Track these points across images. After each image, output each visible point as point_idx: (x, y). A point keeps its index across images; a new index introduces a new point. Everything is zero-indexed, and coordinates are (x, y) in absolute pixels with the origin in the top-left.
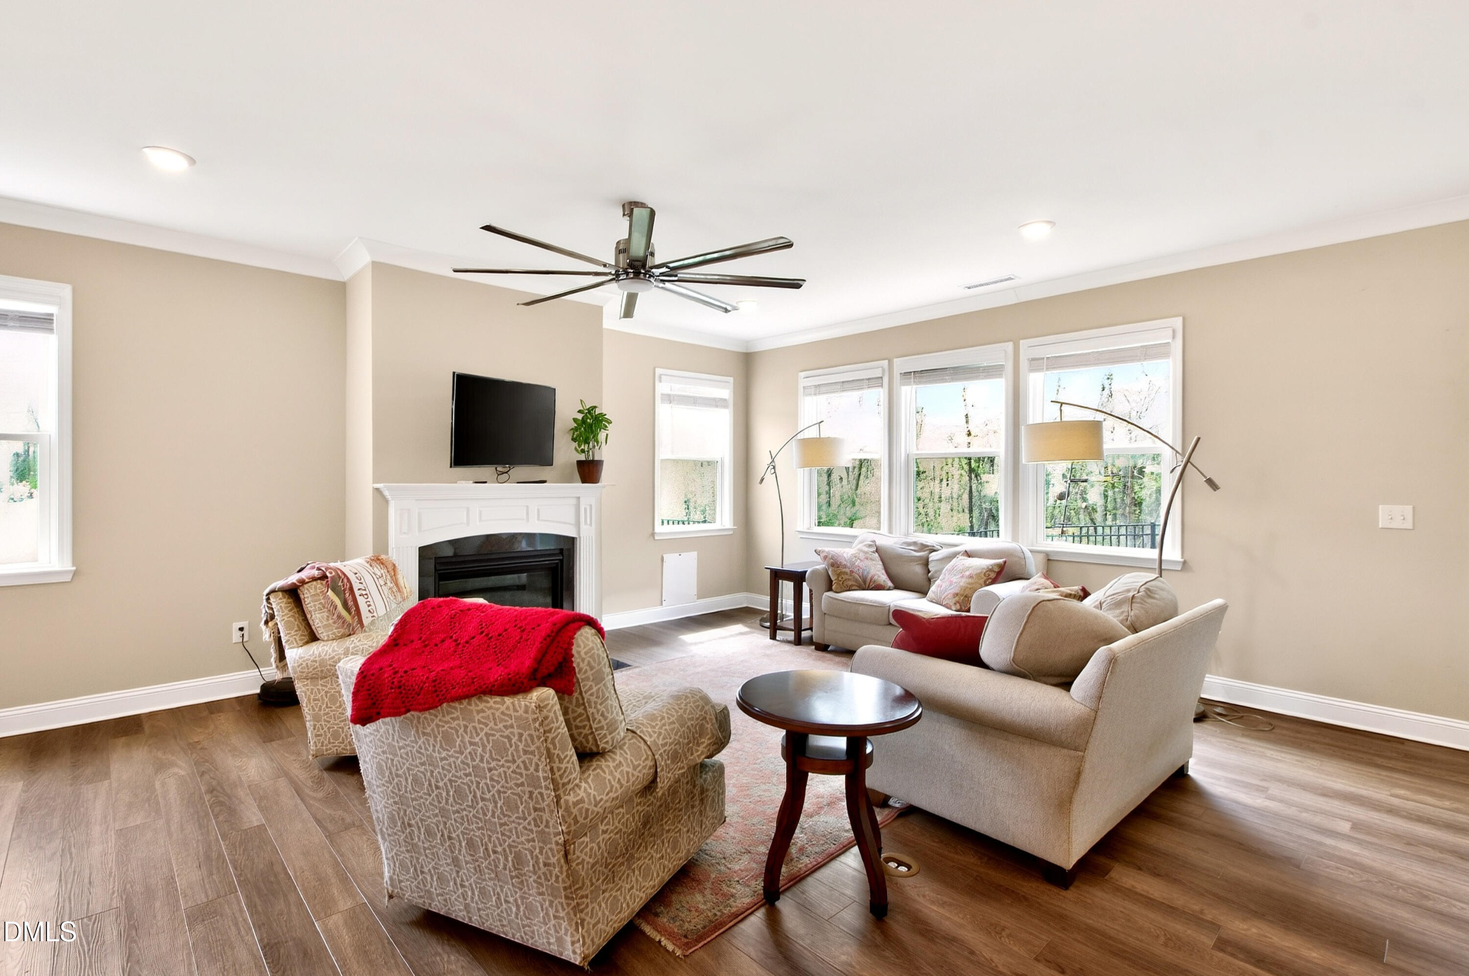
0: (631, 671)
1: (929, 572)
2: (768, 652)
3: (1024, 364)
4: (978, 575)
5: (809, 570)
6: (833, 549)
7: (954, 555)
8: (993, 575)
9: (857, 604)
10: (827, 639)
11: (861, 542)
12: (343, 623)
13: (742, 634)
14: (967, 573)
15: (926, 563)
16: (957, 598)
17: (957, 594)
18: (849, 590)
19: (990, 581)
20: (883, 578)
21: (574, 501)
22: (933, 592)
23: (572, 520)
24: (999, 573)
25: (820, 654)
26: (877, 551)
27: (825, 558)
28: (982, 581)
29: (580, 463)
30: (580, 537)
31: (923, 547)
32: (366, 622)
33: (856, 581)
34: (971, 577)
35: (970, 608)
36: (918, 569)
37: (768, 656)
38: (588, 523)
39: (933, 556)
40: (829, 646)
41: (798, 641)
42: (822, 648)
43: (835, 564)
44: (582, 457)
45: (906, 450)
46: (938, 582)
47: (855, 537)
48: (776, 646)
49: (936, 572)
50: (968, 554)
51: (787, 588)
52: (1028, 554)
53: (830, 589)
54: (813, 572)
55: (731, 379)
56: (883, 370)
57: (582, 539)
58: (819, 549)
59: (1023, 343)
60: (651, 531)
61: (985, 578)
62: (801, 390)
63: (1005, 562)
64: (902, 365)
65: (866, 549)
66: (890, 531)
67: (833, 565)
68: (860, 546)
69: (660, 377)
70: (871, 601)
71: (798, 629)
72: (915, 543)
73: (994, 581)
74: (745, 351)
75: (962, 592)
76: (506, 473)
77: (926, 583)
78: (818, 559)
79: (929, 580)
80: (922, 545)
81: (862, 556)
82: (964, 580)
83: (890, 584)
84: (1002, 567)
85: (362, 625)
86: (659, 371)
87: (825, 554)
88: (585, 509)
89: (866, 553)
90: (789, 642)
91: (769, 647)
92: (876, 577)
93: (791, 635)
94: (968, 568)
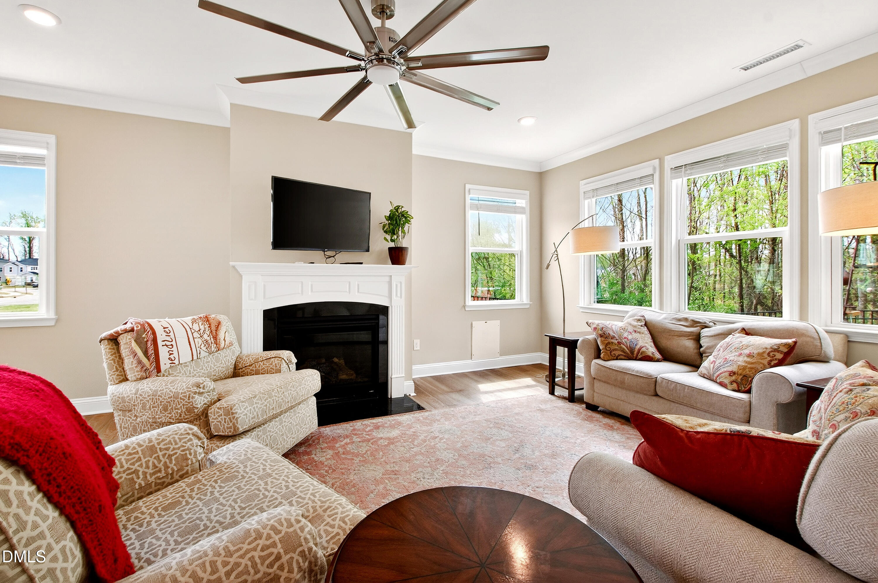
0: (422, 414)
1: (701, 346)
2: (543, 407)
3: (813, 138)
4: (760, 355)
5: (581, 339)
6: (603, 322)
7: (729, 333)
8: (780, 356)
9: (623, 372)
10: (597, 400)
11: (631, 317)
12: (142, 367)
13: (528, 387)
14: (747, 351)
15: (697, 338)
16: (734, 378)
17: (734, 373)
18: (617, 359)
19: (776, 362)
20: (651, 349)
21: (387, 279)
22: (705, 368)
23: (386, 293)
24: (787, 354)
25: (590, 413)
26: (646, 325)
27: (595, 329)
28: (765, 362)
29: (390, 249)
30: (392, 306)
31: (695, 323)
32: (163, 367)
33: (623, 351)
34: (749, 355)
35: (750, 388)
36: (689, 344)
37: (541, 410)
38: (399, 295)
39: (705, 332)
40: (598, 407)
41: (572, 399)
42: (592, 407)
43: (604, 335)
44: (392, 245)
45: (677, 237)
46: (711, 358)
47: (627, 312)
48: (552, 401)
49: (708, 348)
50: (746, 332)
51: (562, 352)
52: (823, 335)
53: (598, 357)
54: (583, 341)
55: (527, 193)
56: (654, 169)
57: (393, 307)
58: (590, 321)
59: (812, 118)
60: (463, 304)
61: (769, 359)
62: (582, 195)
63: (795, 343)
64: (671, 161)
65: (635, 323)
66: (661, 308)
67: (601, 336)
68: (630, 320)
69: (469, 191)
70: (637, 372)
71: (572, 388)
72: (686, 319)
73: (781, 363)
74: (540, 171)
75: (740, 372)
76: (333, 257)
77: (697, 357)
78: (589, 329)
79: (701, 355)
80: (693, 321)
81: (630, 329)
82: (741, 359)
83: (658, 356)
84: (792, 348)
85: (159, 370)
86: (468, 186)
87: (595, 326)
88: (397, 285)
89: (635, 327)
90: (564, 398)
91: (545, 402)
92: (644, 349)
93: (565, 393)
94: (748, 346)
